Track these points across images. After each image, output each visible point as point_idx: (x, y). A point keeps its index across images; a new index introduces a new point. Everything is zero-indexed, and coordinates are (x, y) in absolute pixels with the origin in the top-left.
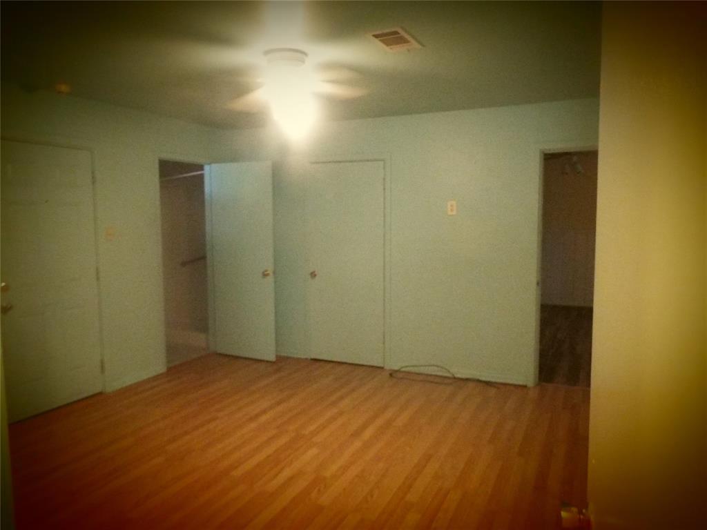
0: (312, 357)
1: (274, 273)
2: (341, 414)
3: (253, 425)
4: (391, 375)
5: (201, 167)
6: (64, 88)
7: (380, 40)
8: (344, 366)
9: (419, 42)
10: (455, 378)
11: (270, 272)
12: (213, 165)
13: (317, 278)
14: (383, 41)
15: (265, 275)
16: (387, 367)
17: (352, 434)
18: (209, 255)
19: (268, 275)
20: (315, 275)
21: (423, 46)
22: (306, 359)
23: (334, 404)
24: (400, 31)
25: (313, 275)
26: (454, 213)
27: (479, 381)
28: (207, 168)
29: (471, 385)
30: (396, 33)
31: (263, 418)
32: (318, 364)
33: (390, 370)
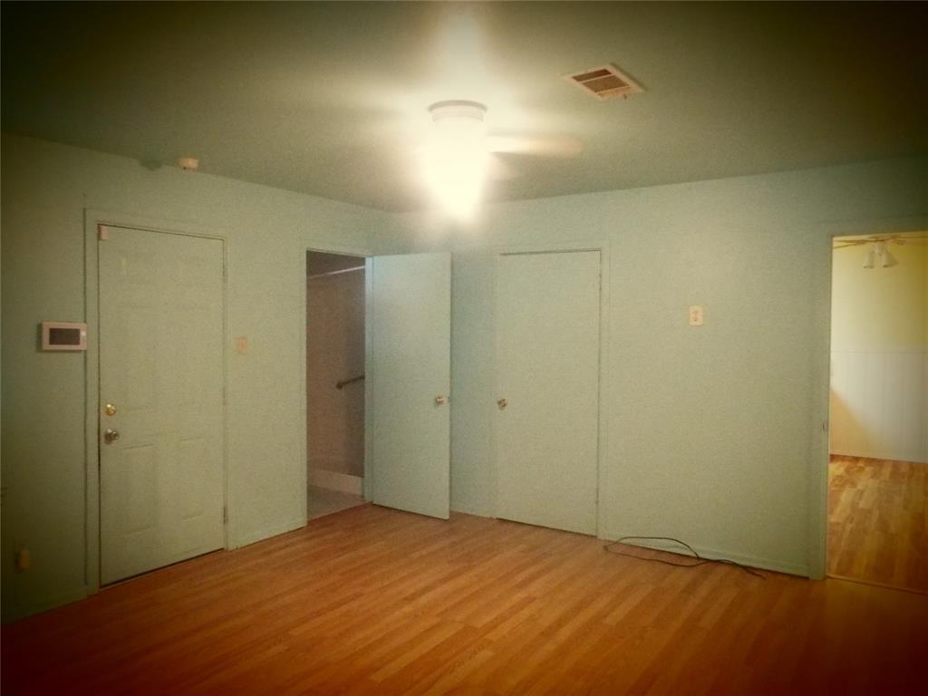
0: (500, 517)
1: (450, 399)
2: (530, 600)
3: (408, 609)
4: (606, 548)
5: (361, 261)
6: (192, 163)
7: (585, 84)
8: (542, 531)
9: (641, 85)
10: (698, 558)
11: (445, 400)
12: (376, 258)
13: (506, 408)
14: (588, 85)
15: (438, 402)
16: (600, 537)
17: (543, 633)
18: (367, 375)
19: (440, 403)
20: (505, 405)
21: (646, 89)
22: (491, 518)
23: (522, 585)
24: (610, 68)
25: (502, 404)
26: (698, 323)
27: (735, 565)
28: (369, 261)
29: (722, 570)
30: (605, 72)
31: (423, 600)
32: (506, 526)
33: (605, 541)
